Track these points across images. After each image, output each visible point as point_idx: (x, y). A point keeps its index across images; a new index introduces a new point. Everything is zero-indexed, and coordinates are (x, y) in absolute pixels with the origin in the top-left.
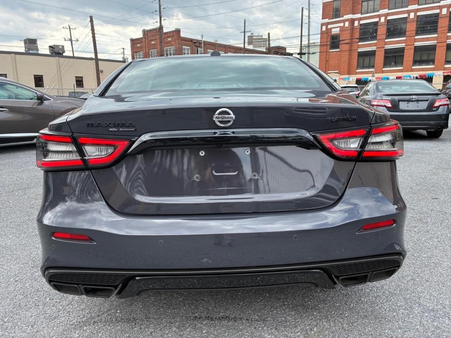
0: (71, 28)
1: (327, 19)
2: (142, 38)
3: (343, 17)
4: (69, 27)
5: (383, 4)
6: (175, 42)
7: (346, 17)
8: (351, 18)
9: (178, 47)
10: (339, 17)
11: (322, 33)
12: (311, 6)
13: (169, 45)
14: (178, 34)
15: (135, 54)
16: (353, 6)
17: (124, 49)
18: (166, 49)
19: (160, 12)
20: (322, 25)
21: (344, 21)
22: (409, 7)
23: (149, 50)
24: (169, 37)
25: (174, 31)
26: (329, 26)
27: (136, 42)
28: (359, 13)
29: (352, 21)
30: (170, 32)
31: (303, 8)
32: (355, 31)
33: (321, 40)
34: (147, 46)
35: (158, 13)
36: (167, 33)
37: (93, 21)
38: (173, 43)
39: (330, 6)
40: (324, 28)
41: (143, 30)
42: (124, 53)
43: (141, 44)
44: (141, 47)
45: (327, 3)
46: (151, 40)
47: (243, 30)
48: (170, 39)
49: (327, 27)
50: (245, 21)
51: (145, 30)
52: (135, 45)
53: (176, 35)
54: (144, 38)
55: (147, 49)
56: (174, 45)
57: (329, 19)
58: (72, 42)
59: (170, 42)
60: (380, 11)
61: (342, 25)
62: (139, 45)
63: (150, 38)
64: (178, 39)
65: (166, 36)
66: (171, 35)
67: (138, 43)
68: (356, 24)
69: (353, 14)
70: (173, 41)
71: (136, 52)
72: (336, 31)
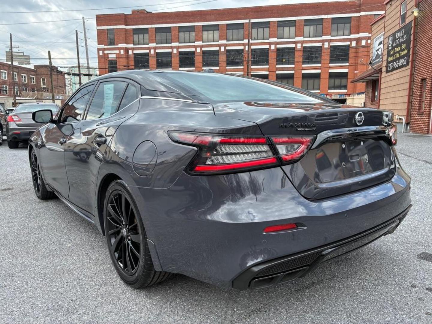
1: (103, 45)
3: (118, 45)
5: (151, 38)
7: (120, 45)
8: (126, 47)
10: (114, 45)
11: (99, 58)
12: (86, 30)
16: (125, 37)
20: (99, 50)
21: (119, 49)
22: (172, 43)
26: (106, 52)
28: (131, 44)
29: (127, 50)
31: (76, 31)
32: (130, 59)
33: (99, 64)
39: (105, 33)
40: (101, 53)
45: (101, 31)
47: (10, 45)
49: (103, 53)
50: (11, 35)
57: (105, 45)
60: (150, 44)
61: (117, 52)
68: (130, 52)
69: (127, 43)
72: (112, 57)
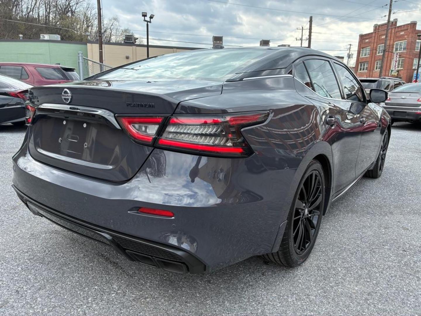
0: (303, 28)
2: (372, 33)
4: (302, 28)
6: (408, 36)
9: (410, 41)
13: (401, 39)
14: (413, 27)
15: (362, 49)
17: (350, 45)
18: (396, 43)
19: (391, 5)
23: (377, 45)
24: (402, 31)
25: (409, 24)
27: (365, 38)
30: (404, 25)
34: (376, 41)
35: (389, 6)
36: (400, 26)
37: (312, 21)
38: (406, 37)
41: (375, 25)
42: (350, 49)
43: (370, 39)
44: (369, 42)
46: (381, 35)
48: (402, 33)
51: (377, 24)
52: (363, 41)
53: (410, 29)
54: (374, 33)
55: (375, 44)
56: (407, 39)
58: (302, 41)
59: (403, 35)
62: (367, 41)
63: (380, 33)
64: (413, 33)
65: (400, 30)
66: (406, 28)
67: (367, 39)
70: (406, 35)
71: (363, 48)
